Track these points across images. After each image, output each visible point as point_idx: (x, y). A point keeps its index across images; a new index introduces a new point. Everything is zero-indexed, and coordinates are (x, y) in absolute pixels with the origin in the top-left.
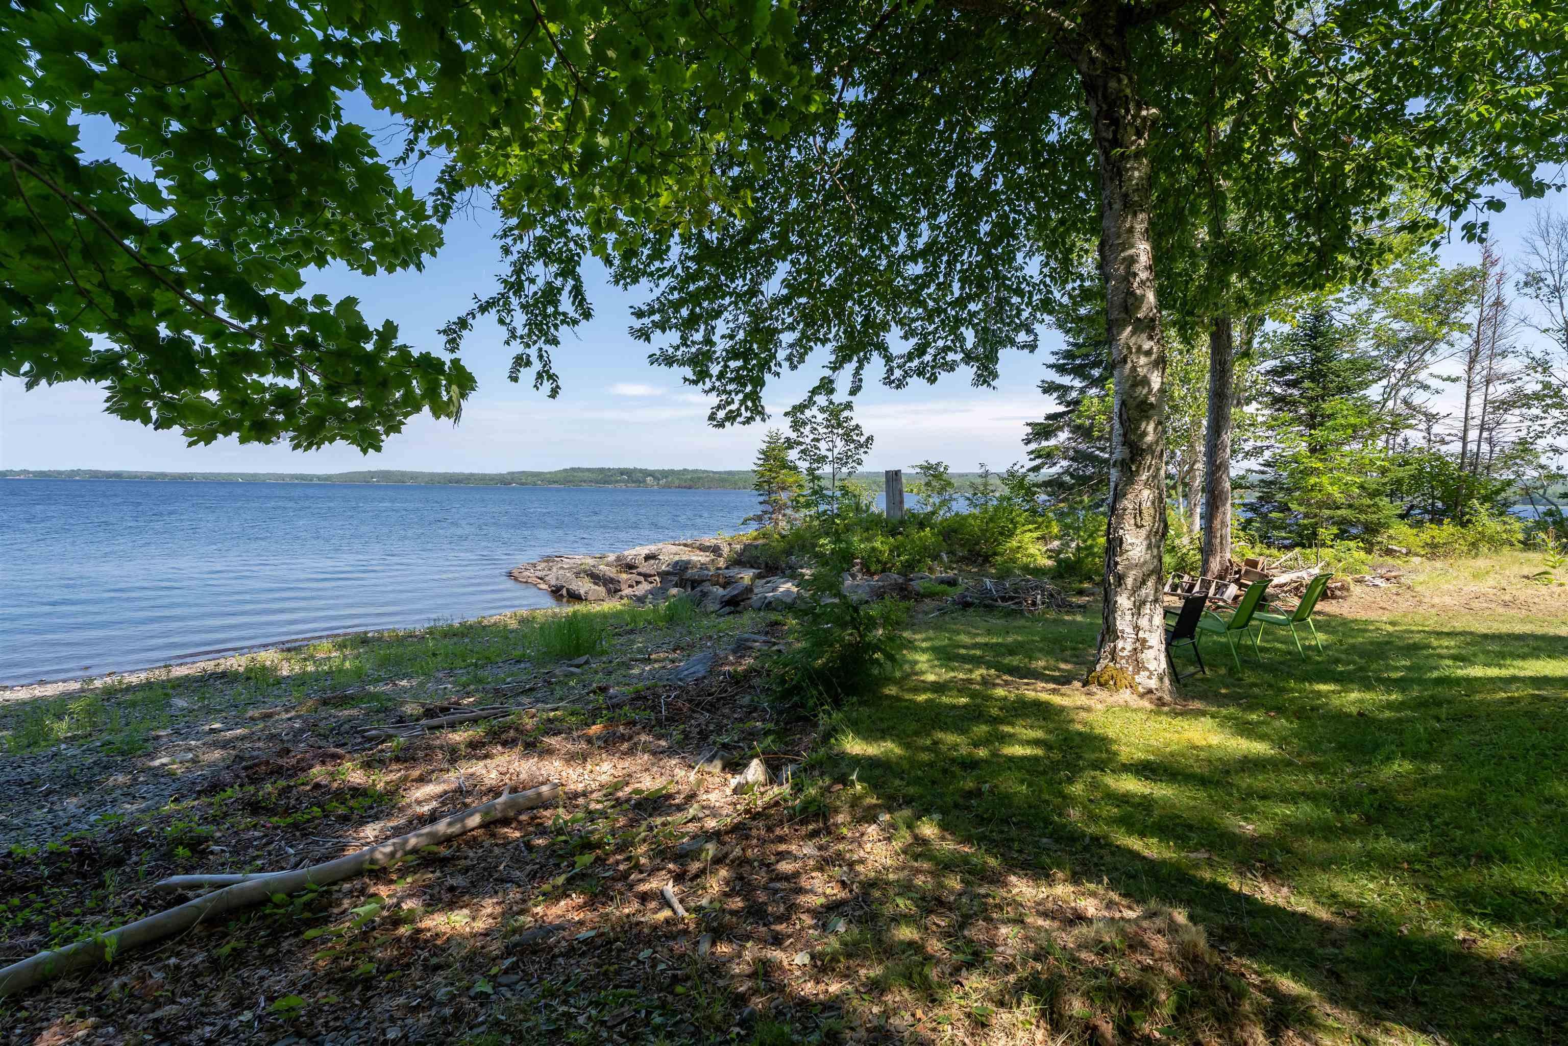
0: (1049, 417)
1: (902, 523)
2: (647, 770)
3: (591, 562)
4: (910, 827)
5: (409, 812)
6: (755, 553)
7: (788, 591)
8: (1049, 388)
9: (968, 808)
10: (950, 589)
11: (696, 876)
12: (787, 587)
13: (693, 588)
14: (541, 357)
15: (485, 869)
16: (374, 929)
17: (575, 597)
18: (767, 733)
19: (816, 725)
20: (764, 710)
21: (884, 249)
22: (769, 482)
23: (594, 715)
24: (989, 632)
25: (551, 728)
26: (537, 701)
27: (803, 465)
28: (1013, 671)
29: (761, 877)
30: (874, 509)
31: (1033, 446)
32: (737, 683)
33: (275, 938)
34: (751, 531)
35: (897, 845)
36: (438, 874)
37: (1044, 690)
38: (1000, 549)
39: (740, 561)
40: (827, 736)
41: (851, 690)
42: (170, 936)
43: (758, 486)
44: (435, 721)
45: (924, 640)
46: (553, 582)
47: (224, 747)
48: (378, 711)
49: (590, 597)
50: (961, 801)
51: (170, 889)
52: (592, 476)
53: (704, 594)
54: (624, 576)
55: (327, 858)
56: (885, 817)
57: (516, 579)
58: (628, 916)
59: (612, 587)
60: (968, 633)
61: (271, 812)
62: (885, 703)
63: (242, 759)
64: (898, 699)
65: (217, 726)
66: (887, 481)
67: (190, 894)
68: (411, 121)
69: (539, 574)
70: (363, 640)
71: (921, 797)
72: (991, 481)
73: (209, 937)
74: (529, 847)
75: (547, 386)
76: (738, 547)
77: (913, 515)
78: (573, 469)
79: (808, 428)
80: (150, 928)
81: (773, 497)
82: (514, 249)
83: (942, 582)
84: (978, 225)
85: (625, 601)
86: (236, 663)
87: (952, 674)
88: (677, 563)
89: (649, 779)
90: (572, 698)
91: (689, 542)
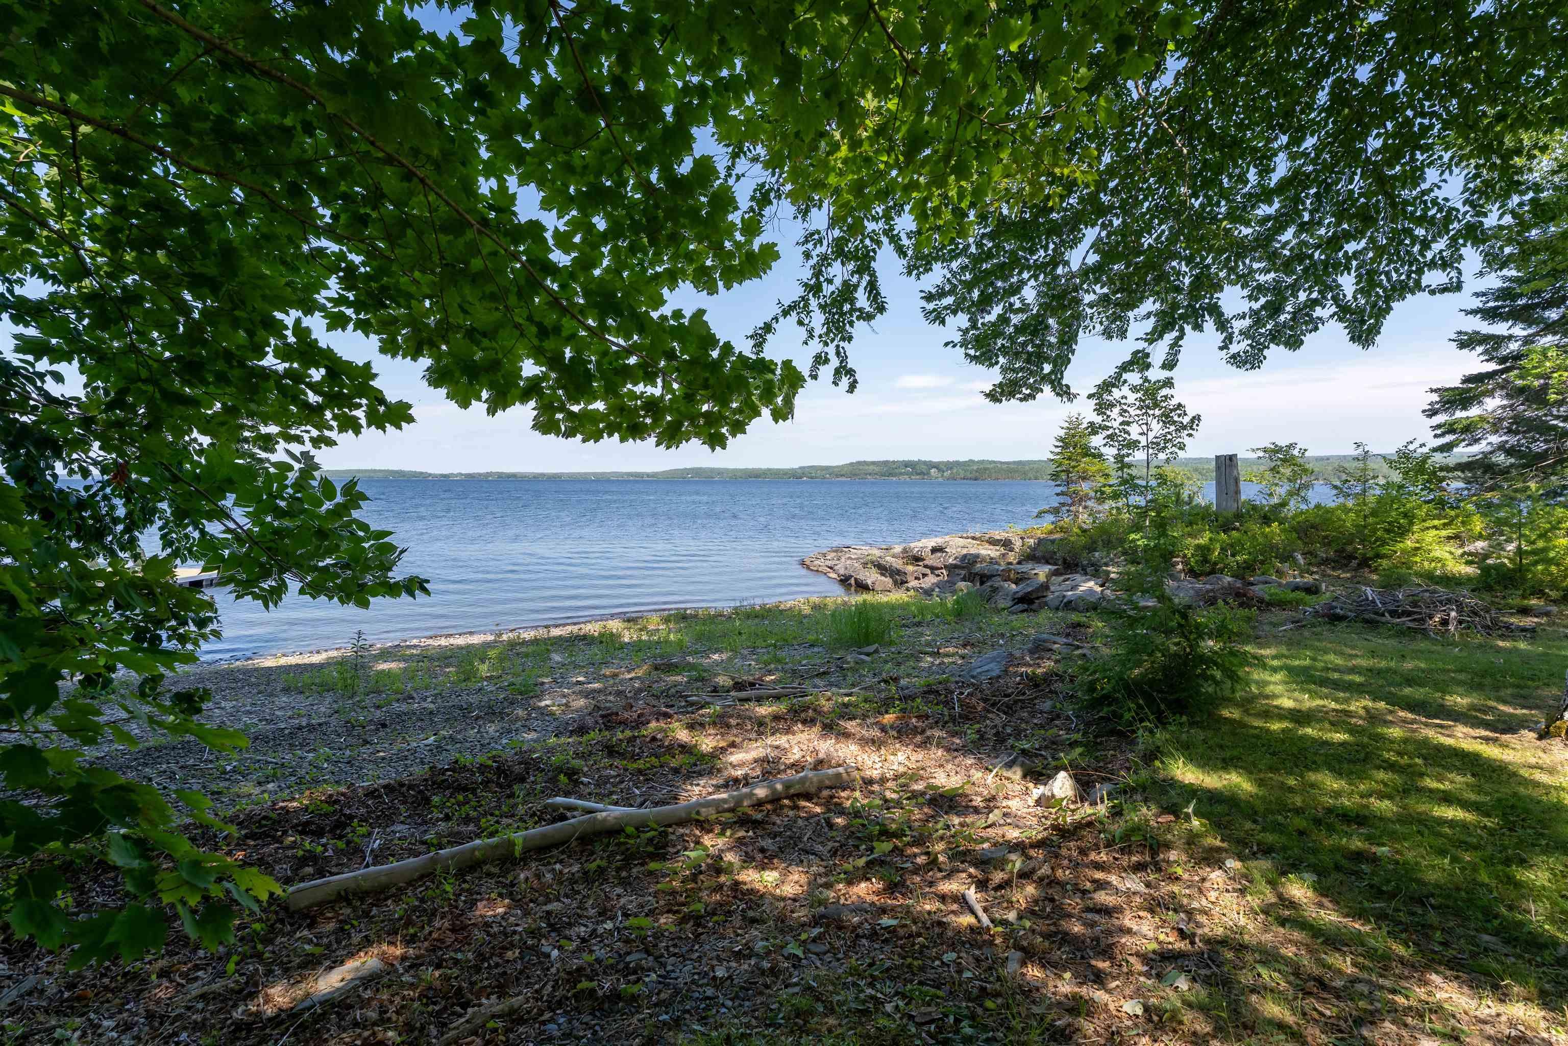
0: (1468, 380)
1: (1239, 516)
2: (941, 766)
3: (877, 553)
4: (1272, 883)
5: (726, 773)
6: (1051, 548)
7: (1091, 590)
8: (1467, 341)
9: (1358, 874)
10: (1308, 598)
11: (999, 887)
12: (1089, 586)
13: (982, 583)
14: (838, 354)
15: (791, 837)
16: (701, 872)
17: (862, 587)
18: (1073, 744)
19: (1133, 742)
20: (1068, 718)
21: (1224, 194)
22: (1068, 472)
23: (886, 705)
24: (1373, 654)
25: (846, 711)
26: (831, 685)
27: (1110, 452)
28: (1412, 706)
29: (1073, 903)
30: (1200, 501)
31: (1441, 418)
32: (1036, 686)
33: (627, 864)
34: (1047, 523)
35: (1254, 901)
36: (751, 833)
37: (1466, 736)
38: (1385, 550)
39: (1033, 556)
40: (1151, 756)
41: (1179, 707)
42: (556, 845)
43: (1055, 476)
44: (743, 694)
45: (1274, 657)
46: (842, 572)
47: (586, 697)
48: (697, 680)
49: (877, 587)
50: (1344, 862)
51: (555, 807)
52: (877, 469)
53: (995, 590)
54: (910, 568)
55: (664, 803)
56: (1233, 864)
57: (808, 568)
58: (929, 913)
59: (899, 579)
60: (1341, 654)
61: (622, 755)
62: (1224, 729)
63: (599, 708)
64: (1241, 724)
65: (581, 679)
66: (1218, 468)
67: (569, 814)
68: (730, 149)
69: (829, 563)
70: (683, 617)
71: (1284, 848)
72: (1371, 465)
73: (582, 852)
74: (831, 825)
75: (845, 382)
76: (1031, 542)
77: (1254, 508)
78: (859, 463)
79: (1116, 410)
80: (544, 836)
81: (1073, 487)
82: (814, 253)
83: (1296, 588)
84: (1365, 142)
85: (912, 593)
86: (593, 629)
87: (1319, 702)
88: (965, 556)
89: (943, 775)
90: (864, 685)
91: (978, 535)
